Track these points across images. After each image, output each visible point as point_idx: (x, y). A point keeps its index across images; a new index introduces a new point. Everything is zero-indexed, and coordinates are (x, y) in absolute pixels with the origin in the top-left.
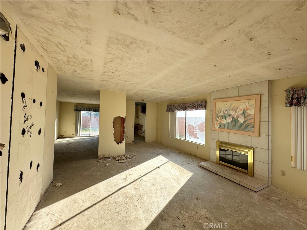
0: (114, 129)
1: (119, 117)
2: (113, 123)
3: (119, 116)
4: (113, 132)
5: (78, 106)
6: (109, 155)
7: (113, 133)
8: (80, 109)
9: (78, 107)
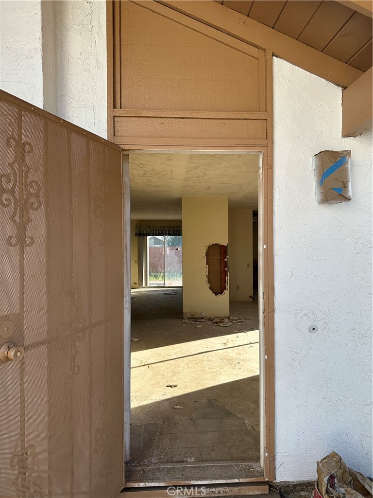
0: (208, 266)
1: (216, 245)
2: (207, 255)
3: (216, 243)
4: (207, 273)
5: (141, 226)
6: (201, 314)
7: (207, 275)
8: (145, 233)
9: (142, 229)
